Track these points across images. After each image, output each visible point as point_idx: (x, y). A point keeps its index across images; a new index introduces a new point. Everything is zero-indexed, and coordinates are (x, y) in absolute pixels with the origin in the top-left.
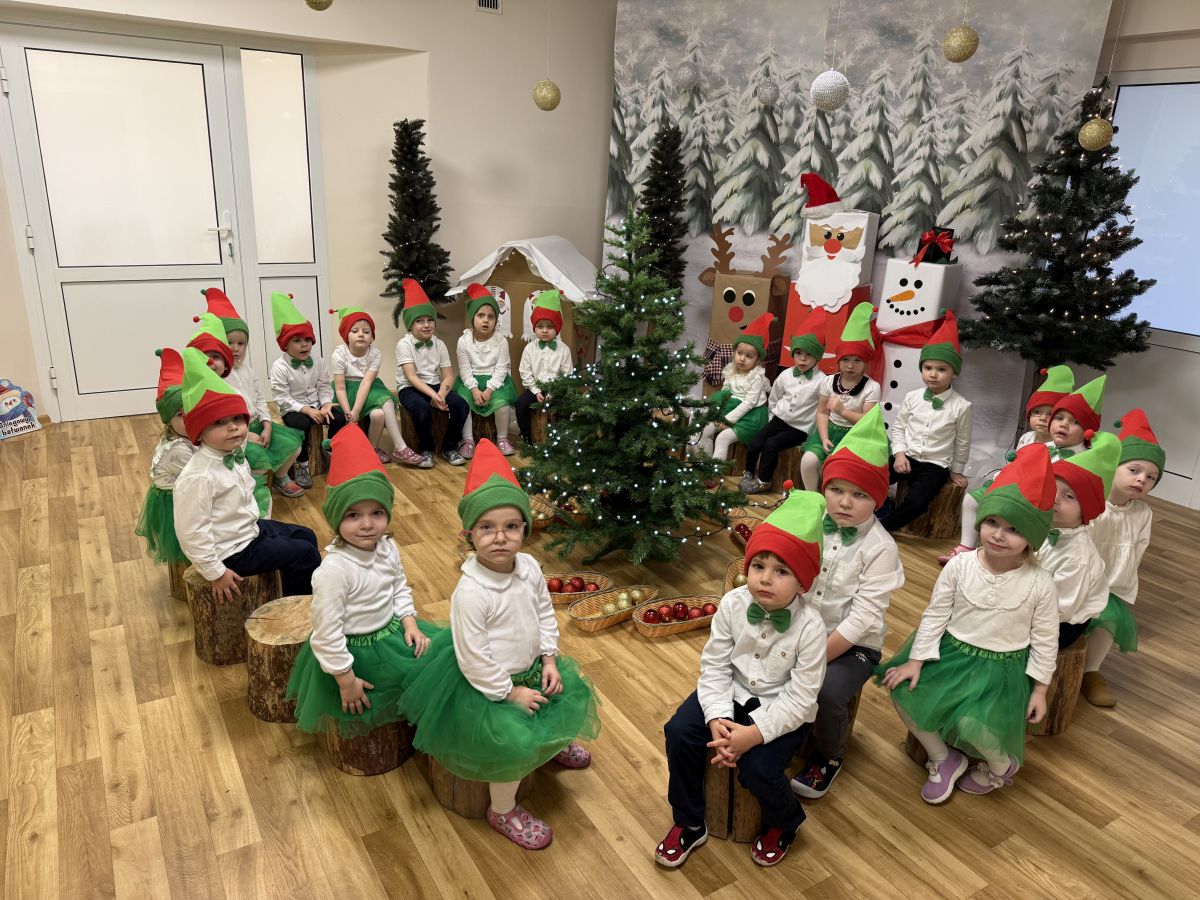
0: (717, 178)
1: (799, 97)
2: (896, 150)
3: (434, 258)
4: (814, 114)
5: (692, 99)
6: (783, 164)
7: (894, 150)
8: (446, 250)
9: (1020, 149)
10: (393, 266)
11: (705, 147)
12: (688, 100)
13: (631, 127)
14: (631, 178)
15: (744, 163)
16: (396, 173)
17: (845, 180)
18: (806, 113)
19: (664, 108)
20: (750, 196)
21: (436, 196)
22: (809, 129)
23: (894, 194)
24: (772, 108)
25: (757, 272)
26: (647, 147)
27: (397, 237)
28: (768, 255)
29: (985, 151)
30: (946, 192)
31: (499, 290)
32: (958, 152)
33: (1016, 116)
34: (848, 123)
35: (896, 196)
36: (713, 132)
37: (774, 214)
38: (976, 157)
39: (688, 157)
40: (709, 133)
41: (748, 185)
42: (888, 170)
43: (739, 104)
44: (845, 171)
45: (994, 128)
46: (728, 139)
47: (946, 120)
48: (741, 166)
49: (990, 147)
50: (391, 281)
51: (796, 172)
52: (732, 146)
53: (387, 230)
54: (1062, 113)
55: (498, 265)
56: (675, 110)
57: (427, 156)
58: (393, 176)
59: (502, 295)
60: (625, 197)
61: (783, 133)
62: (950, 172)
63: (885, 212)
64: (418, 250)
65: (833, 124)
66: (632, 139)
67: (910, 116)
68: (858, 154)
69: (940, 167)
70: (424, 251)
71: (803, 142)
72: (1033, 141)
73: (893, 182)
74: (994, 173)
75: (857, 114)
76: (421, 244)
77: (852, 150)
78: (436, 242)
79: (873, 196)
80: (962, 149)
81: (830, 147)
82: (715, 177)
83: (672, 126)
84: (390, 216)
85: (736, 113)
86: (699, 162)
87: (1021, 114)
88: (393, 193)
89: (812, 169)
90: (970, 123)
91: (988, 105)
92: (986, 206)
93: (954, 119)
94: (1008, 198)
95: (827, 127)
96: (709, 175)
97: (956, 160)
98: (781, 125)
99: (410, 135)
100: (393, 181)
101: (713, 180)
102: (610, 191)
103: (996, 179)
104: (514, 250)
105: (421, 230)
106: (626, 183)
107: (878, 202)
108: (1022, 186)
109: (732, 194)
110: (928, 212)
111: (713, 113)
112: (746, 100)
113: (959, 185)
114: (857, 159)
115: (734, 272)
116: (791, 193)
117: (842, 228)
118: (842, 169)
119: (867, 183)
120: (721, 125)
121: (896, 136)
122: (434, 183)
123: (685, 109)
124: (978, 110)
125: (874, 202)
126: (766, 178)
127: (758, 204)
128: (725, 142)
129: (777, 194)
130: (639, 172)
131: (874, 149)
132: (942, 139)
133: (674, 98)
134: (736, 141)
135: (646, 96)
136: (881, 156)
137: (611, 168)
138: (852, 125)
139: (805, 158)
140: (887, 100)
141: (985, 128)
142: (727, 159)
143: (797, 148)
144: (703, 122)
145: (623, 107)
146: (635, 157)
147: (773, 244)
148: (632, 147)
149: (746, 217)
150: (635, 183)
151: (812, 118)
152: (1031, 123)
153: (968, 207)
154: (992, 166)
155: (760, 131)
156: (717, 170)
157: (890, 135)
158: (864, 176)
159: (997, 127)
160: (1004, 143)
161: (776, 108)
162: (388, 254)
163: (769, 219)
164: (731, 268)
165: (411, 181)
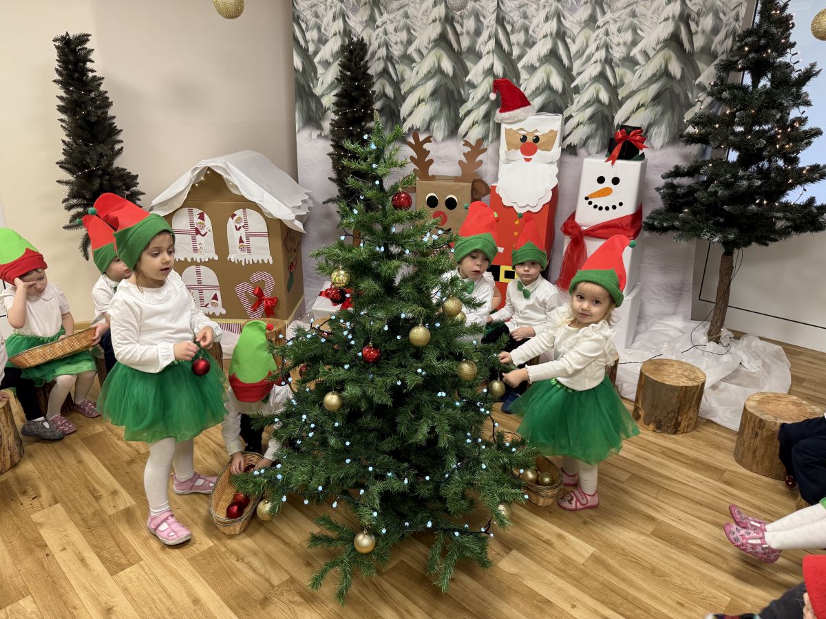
0: (404, 88)
1: (478, 7)
2: (575, 55)
3: (121, 184)
4: (493, 22)
5: (372, 11)
6: (467, 73)
7: (572, 55)
8: (134, 173)
9: (687, 51)
10: (73, 195)
11: (389, 58)
12: (368, 12)
13: (313, 41)
14: (318, 91)
15: (429, 72)
16: (64, 95)
17: (528, 85)
18: (485, 22)
19: (345, 21)
20: (437, 104)
21: (114, 117)
22: (490, 37)
23: (574, 96)
24: (453, 18)
25: (456, 177)
26: (331, 60)
27: (75, 165)
28: (464, 160)
29: (657, 52)
30: (622, 93)
31: (196, 212)
32: (632, 54)
33: (685, 18)
34: (526, 30)
35: (576, 98)
36: (396, 43)
37: (462, 120)
38: (649, 58)
39: (374, 68)
40: (393, 44)
41: (434, 94)
42: (567, 74)
43: (420, 15)
44: (528, 77)
45: (666, 30)
46: (411, 50)
47: (619, 24)
48: (426, 75)
49: (661, 49)
50: (74, 211)
51: (480, 79)
52: (416, 56)
53: (62, 158)
54: (724, 14)
55: (193, 185)
56: (356, 23)
57: (98, 74)
58: (61, 98)
59: (201, 217)
60: (314, 110)
61: (465, 42)
62: (626, 73)
63: (566, 113)
64: (101, 177)
65: (513, 32)
66: (316, 53)
67: (585, 22)
68: (539, 60)
69: (616, 70)
70: (108, 177)
71: (484, 50)
72: (699, 42)
73: (573, 85)
74: (665, 73)
75: (535, 22)
76: (103, 170)
77: (532, 56)
78: (121, 166)
79: (555, 100)
80: (635, 52)
81: (510, 54)
82: (402, 87)
83: (355, 39)
84: (63, 141)
85: (417, 24)
86: (385, 73)
87: (689, 16)
88: (64, 117)
89: (495, 76)
90: (642, 26)
91: (658, 9)
92: (658, 104)
93: (627, 23)
94: (678, 96)
95: (507, 34)
96: (396, 85)
97: (630, 62)
98: (462, 34)
99: (74, 51)
100: (61, 103)
101: (400, 90)
102: (298, 105)
103: (667, 79)
104: (209, 169)
105: (101, 155)
106: (313, 95)
107: (559, 105)
108: (690, 84)
109: (419, 103)
110: (606, 112)
111: (395, 24)
112: (426, 11)
113: (634, 86)
114: (537, 65)
115: (433, 177)
116: (476, 100)
117: (536, 131)
118: (524, 75)
119: (548, 87)
120: (403, 36)
121: (574, 41)
122: (111, 104)
123: (366, 21)
124: (649, 14)
125: (556, 104)
126: (451, 86)
127: (445, 111)
128: (408, 52)
129: (463, 101)
130: (326, 85)
131: (553, 55)
132: (617, 43)
133: (355, 10)
134: (419, 52)
135: (326, 10)
136: (560, 61)
137: (297, 83)
138: (530, 32)
139: (487, 66)
140: (563, 6)
141: (656, 31)
142: (412, 70)
143: (479, 56)
144: (386, 33)
145: (303, 21)
146: (320, 70)
147: (468, 149)
148: (316, 60)
149: (435, 125)
150: (323, 95)
151: (493, 26)
152: (697, 24)
153: (643, 105)
154: (663, 67)
155: (442, 41)
156: (403, 80)
157: (568, 40)
158: (545, 81)
159: (669, 28)
160: (673, 44)
161: (457, 18)
162: (67, 183)
163: (457, 126)
164: (430, 174)
165: (83, 103)
